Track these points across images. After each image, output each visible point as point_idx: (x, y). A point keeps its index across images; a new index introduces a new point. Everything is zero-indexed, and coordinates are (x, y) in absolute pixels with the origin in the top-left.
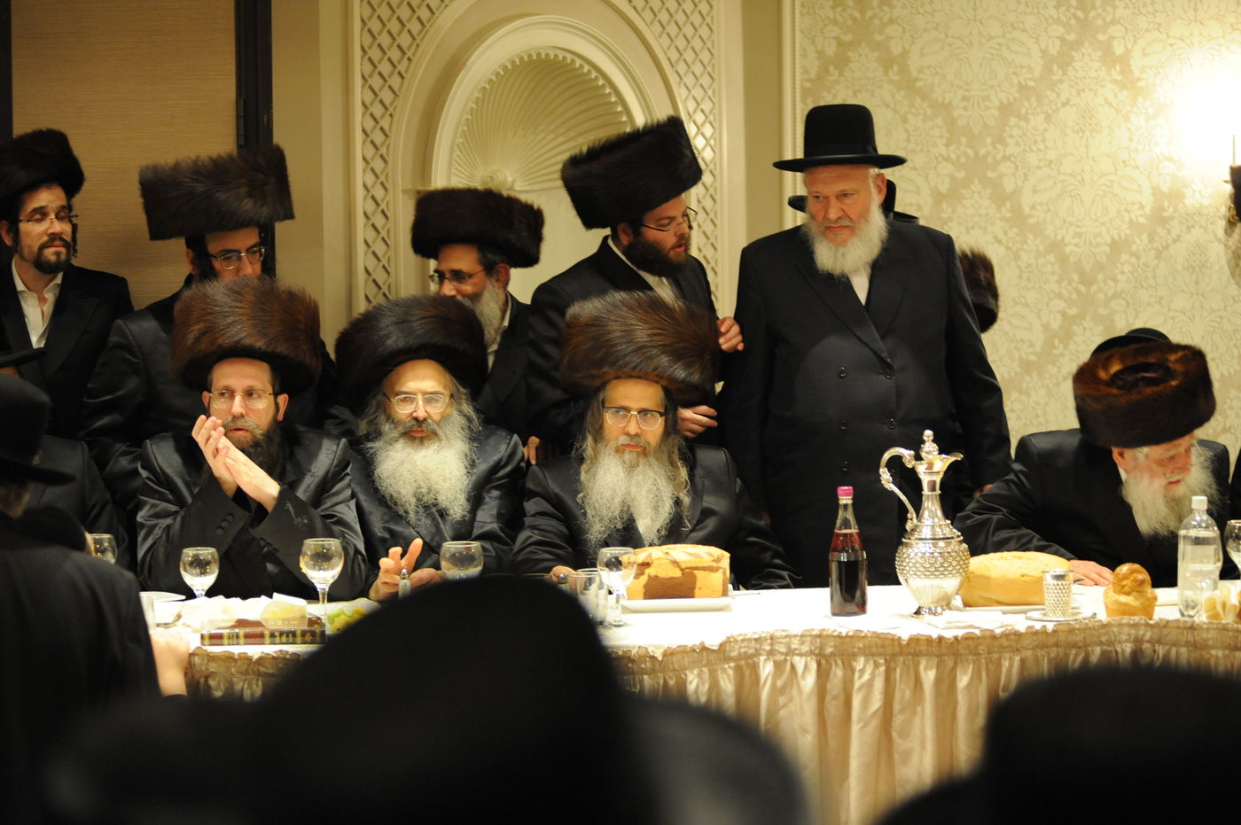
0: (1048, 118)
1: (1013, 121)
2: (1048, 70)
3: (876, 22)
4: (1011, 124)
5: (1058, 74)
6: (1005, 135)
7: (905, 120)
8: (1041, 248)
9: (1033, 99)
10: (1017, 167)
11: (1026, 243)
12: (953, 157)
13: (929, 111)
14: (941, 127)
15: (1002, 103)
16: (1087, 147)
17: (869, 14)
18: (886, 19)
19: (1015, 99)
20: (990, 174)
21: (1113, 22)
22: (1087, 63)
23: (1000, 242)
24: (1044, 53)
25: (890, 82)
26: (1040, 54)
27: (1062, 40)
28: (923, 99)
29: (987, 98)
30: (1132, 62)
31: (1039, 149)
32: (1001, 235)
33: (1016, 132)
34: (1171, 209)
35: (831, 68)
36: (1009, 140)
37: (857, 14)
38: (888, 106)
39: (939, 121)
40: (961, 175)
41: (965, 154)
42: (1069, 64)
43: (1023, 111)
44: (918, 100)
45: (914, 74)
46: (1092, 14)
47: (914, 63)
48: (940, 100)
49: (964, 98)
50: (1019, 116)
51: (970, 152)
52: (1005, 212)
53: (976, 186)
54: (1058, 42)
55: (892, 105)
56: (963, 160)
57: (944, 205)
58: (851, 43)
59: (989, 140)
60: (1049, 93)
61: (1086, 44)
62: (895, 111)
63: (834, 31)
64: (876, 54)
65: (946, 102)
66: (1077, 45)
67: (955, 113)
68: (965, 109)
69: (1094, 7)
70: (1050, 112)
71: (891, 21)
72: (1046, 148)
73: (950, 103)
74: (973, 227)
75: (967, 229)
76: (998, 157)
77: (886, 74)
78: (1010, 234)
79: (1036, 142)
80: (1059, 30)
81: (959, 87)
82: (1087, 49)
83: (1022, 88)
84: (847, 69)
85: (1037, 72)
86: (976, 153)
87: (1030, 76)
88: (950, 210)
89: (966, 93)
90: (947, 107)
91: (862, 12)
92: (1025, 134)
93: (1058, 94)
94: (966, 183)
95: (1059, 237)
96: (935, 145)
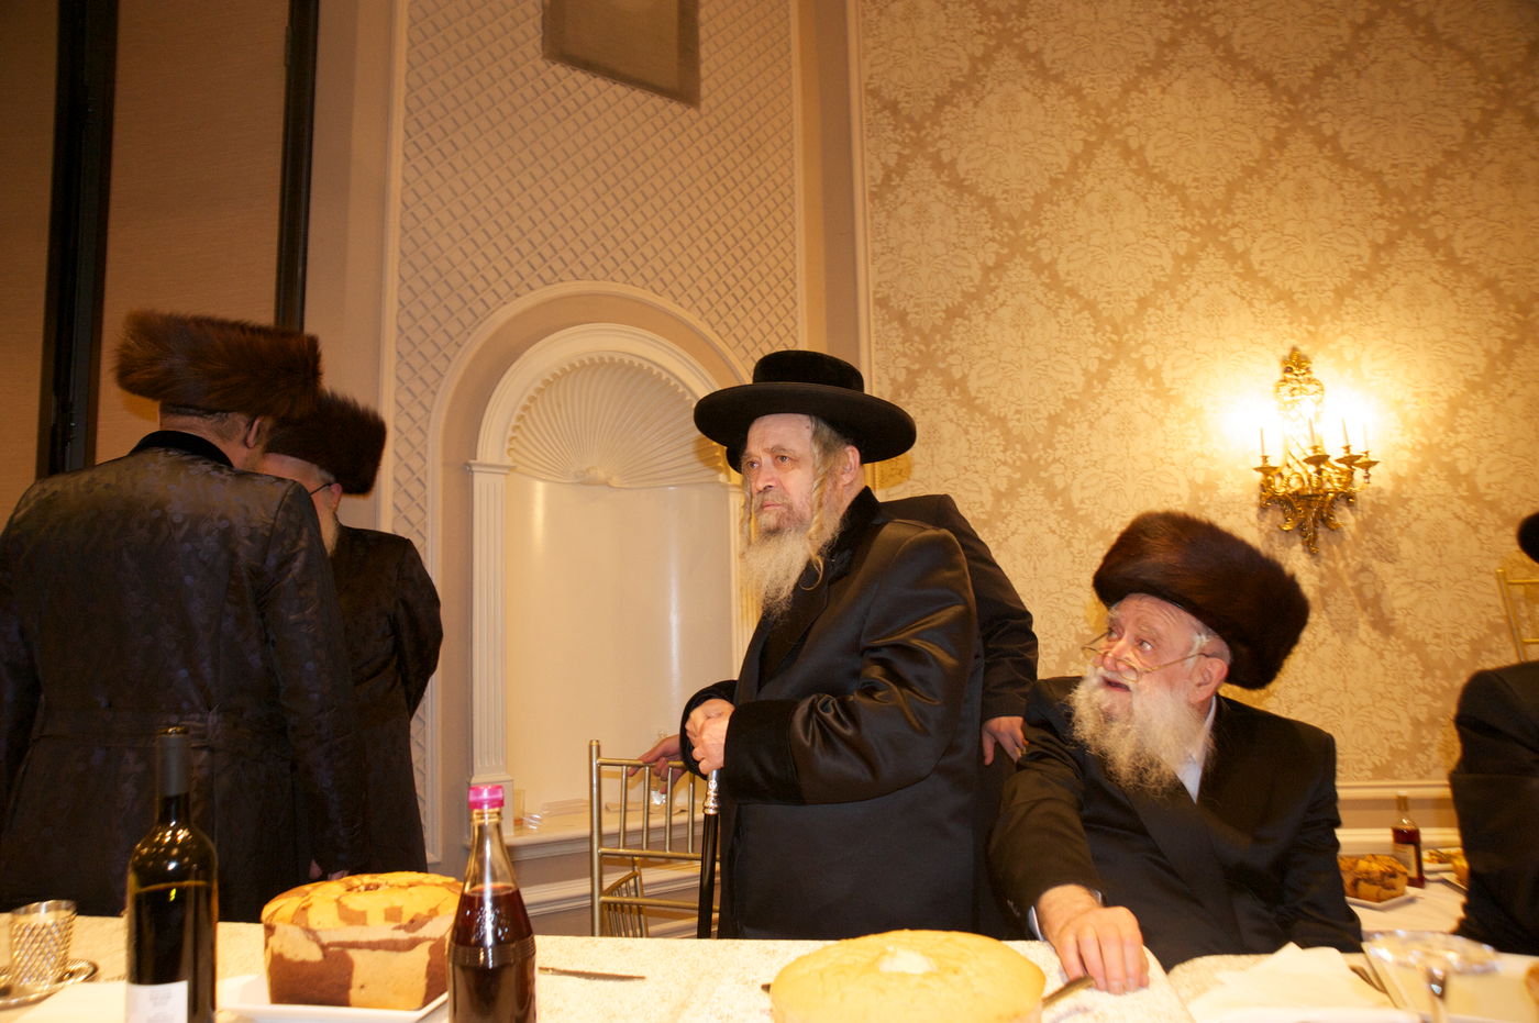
0: (1091, 425)
1: (1061, 428)
2: (1089, 385)
3: (939, 353)
4: (1059, 431)
5: (1098, 388)
6: (1055, 440)
7: (967, 432)
8: (1091, 537)
9: (1078, 410)
10: (1066, 468)
11: (1077, 532)
12: (1010, 461)
13: (987, 424)
14: (998, 437)
15: (1050, 414)
16: (1127, 448)
17: (933, 347)
18: (947, 350)
19: (1062, 410)
20: (1043, 474)
21: (1145, 343)
22: (1123, 377)
23: (1054, 532)
24: (1085, 371)
25: (953, 401)
26: (1081, 372)
27: (1100, 359)
28: (982, 415)
29: (1036, 411)
30: (1164, 375)
31: (1085, 452)
32: (1054, 526)
33: (1064, 438)
34: (1207, 499)
35: (903, 392)
36: (1058, 446)
37: (922, 347)
38: (951, 421)
39: (996, 432)
40: (1018, 476)
41: (1020, 459)
42: (1106, 380)
43: (1069, 420)
44: (977, 414)
45: (973, 394)
46: (1125, 337)
47: (973, 385)
48: (996, 414)
49: (1017, 412)
50: (1066, 425)
51: (1024, 456)
52: (1058, 506)
53: (1031, 485)
54: (1096, 362)
55: (955, 420)
56: (1018, 463)
57: (1004, 502)
58: (919, 371)
59: (1040, 446)
60: (1091, 404)
61: (1122, 362)
62: (958, 425)
63: (904, 362)
64: (940, 379)
65: (1002, 415)
66: (1113, 363)
67: (1010, 425)
68: (1019, 420)
69: (1126, 331)
70: (1093, 420)
71: (952, 352)
72: (1091, 450)
73: (1005, 417)
74: (1029, 520)
75: (1024, 521)
76: (1050, 459)
77: (949, 394)
78: (1064, 525)
79: (1082, 446)
80: (1098, 352)
81: (1012, 403)
82: (1122, 365)
83: (1068, 402)
84: (915, 392)
85: (1080, 388)
86: (1030, 457)
87: (1074, 390)
88: (1009, 506)
89: (1019, 408)
90: (1003, 420)
91: (928, 346)
92: (1072, 440)
93: (1099, 406)
94: (1022, 483)
95: (1106, 527)
96: (993, 452)
